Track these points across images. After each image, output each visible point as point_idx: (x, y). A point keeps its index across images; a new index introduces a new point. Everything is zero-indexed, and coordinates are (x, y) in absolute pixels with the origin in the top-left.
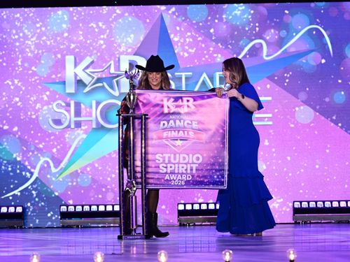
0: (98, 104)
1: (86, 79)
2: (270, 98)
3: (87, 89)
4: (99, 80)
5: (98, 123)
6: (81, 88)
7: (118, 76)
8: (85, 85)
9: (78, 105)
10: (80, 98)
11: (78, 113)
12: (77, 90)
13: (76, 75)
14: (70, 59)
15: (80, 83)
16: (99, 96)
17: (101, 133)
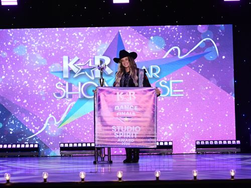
0: (82, 84)
1: (75, 70)
2: (182, 81)
3: (76, 76)
4: (82, 70)
5: (82, 95)
6: (72, 75)
7: (94, 68)
8: (75, 73)
9: (70, 85)
10: (71, 81)
11: (70, 90)
12: (69, 76)
13: (69, 67)
14: (65, 58)
15: (71, 72)
16: (83, 79)
17: (83, 101)
